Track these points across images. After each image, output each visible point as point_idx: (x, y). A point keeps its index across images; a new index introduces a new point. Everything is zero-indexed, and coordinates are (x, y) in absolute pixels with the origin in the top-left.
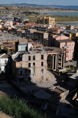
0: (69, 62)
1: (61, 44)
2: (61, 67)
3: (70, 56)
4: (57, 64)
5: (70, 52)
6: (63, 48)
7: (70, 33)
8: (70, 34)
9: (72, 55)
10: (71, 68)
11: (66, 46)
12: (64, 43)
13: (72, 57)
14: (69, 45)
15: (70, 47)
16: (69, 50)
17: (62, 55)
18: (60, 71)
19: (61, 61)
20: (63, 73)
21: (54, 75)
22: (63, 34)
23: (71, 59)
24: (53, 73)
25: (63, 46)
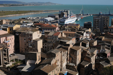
0: (11, 56)
1: (1, 38)
2: (7, 62)
3: (11, 50)
4: (3, 60)
5: (11, 45)
6: (4, 42)
7: (7, 27)
8: (8, 29)
9: (13, 48)
10: (16, 61)
11: (7, 40)
12: (4, 38)
13: (13, 50)
14: (9, 39)
15: (10, 41)
16: (10, 44)
17: (6, 50)
18: (7, 66)
19: (6, 56)
20: (11, 67)
21: (3, 71)
22: (2, 29)
23: (13, 53)
24: (1, 70)
25: (4, 41)
